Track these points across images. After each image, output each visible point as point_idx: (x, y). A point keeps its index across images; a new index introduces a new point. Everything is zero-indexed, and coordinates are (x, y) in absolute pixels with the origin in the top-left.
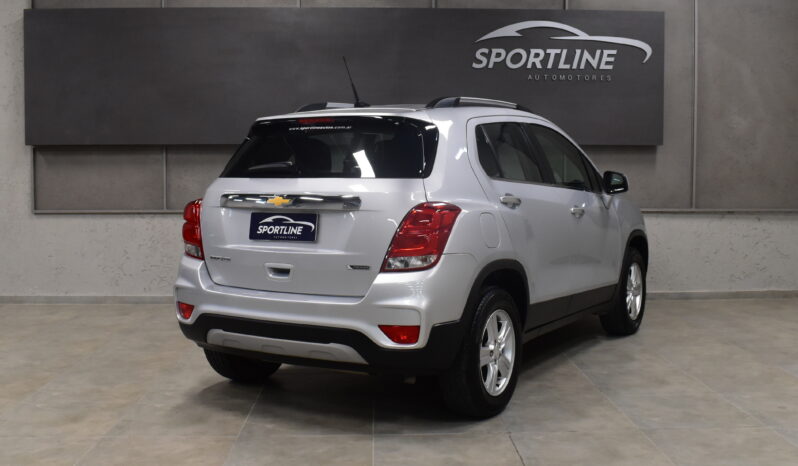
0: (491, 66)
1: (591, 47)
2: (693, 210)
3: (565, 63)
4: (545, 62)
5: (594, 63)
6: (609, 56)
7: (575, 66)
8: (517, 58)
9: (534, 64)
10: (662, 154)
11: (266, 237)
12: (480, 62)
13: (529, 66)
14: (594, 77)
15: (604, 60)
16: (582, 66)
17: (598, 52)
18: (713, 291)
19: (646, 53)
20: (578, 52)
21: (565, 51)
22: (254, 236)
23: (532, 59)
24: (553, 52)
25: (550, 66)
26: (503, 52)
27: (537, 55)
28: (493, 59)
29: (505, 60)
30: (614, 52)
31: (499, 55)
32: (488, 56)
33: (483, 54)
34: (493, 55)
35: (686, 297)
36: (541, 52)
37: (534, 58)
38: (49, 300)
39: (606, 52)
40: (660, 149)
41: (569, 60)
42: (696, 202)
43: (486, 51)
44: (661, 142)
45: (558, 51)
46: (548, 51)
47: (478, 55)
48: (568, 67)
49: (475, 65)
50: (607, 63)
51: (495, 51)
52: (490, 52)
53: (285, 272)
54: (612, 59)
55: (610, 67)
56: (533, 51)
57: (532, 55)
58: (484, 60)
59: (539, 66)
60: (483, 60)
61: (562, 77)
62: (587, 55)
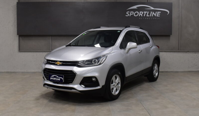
0: (130, 16)
2: (179, 51)
3: (148, 15)
5: (155, 15)
6: (159, 13)
7: (150, 16)
8: (136, 14)
9: (141, 15)
12: (127, 15)
13: (139, 16)
14: (155, 18)
16: (152, 16)
17: (156, 12)
18: (184, 70)
19: (168, 13)
20: (151, 12)
21: (148, 12)
23: (140, 14)
25: (144, 16)
26: (133, 12)
27: (141, 13)
28: (131, 14)
29: (133, 14)
30: (160, 12)
31: (132, 13)
32: (129, 13)
33: (128, 13)
34: (131, 13)
35: (177, 72)
36: (142, 12)
38: (22, 72)
39: (158, 12)
40: (171, 36)
41: (149, 14)
42: (180, 49)
43: (129, 12)
44: (171, 34)
45: (146, 12)
46: (144, 12)
47: (127, 13)
48: (149, 16)
49: (126, 16)
50: (158, 15)
51: (131, 12)
52: (130, 12)
54: (159, 14)
55: (159, 16)
56: (140, 12)
57: (140, 13)
58: (128, 14)
59: (142, 16)
61: (147, 19)
62: (153, 13)
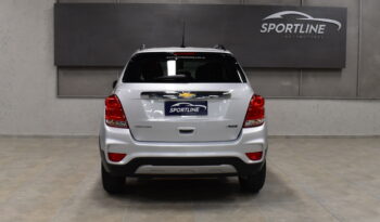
0: (269, 31)
1: (314, 23)
2: (358, 98)
3: (302, 30)
4: (293, 30)
5: (315, 31)
6: (322, 27)
7: (307, 32)
8: (280, 28)
9: (288, 30)
10: (345, 72)
11: (175, 114)
12: (264, 30)
13: (286, 31)
14: (315, 37)
15: (320, 29)
16: (310, 32)
17: (317, 25)
19: (338, 26)
20: (307, 26)
21: (302, 25)
22: (168, 113)
24: (297, 25)
25: (295, 32)
26: (274, 25)
27: (290, 27)
28: (270, 28)
29: (275, 29)
30: (324, 26)
31: (272, 26)
33: (265, 26)
36: (292, 25)
37: (288, 28)
40: (343, 70)
41: (304, 29)
43: (267, 24)
44: (344, 67)
45: (299, 25)
46: (295, 25)
47: (263, 26)
48: (303, 32)
49: (261, 31)
50: (321, 31)
51: (270, 25)
53: (190, 131)
54: (323, 29)
55: (323, 33)
56: (288, 25)
59: (290, 32)
60: (266, 28)
61: (301, 37)
62: (312, 27)
